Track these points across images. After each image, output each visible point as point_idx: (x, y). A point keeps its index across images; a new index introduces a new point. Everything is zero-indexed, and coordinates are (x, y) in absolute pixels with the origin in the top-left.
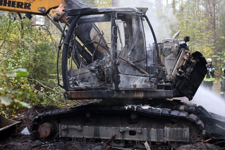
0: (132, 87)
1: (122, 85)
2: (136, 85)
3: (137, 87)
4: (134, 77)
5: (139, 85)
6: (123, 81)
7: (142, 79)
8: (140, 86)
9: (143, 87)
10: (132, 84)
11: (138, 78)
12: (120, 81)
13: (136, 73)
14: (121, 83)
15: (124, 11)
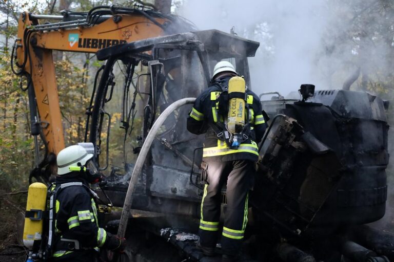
0: (170, 192)
1: (155, 187)
2: (176, 189)
3: (178, 193)
4: (174, 173)
5: (180, 189)
6: (157, 179)
7: (186, 177)
8: (182, 191)
9: (186, 196)
10: (170, 186)
11: (179, 174)
12: (152, 178)
13: (177, 164)
14: (154, 183)
15: (167, 43)
